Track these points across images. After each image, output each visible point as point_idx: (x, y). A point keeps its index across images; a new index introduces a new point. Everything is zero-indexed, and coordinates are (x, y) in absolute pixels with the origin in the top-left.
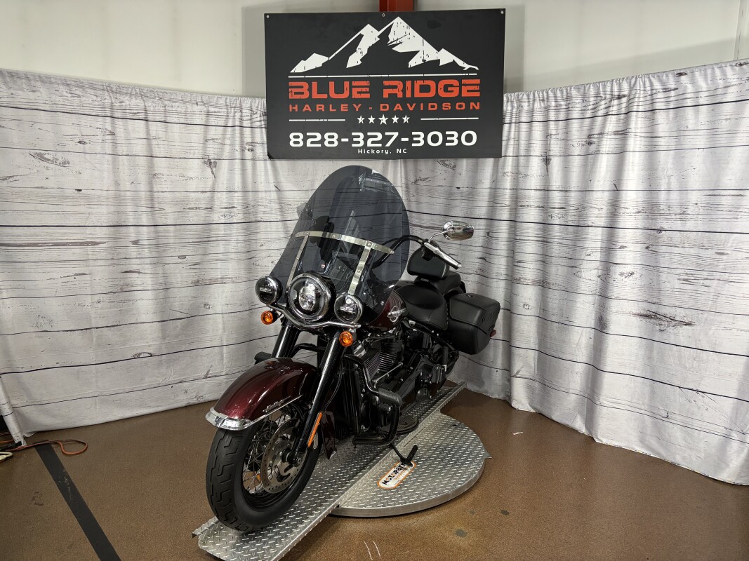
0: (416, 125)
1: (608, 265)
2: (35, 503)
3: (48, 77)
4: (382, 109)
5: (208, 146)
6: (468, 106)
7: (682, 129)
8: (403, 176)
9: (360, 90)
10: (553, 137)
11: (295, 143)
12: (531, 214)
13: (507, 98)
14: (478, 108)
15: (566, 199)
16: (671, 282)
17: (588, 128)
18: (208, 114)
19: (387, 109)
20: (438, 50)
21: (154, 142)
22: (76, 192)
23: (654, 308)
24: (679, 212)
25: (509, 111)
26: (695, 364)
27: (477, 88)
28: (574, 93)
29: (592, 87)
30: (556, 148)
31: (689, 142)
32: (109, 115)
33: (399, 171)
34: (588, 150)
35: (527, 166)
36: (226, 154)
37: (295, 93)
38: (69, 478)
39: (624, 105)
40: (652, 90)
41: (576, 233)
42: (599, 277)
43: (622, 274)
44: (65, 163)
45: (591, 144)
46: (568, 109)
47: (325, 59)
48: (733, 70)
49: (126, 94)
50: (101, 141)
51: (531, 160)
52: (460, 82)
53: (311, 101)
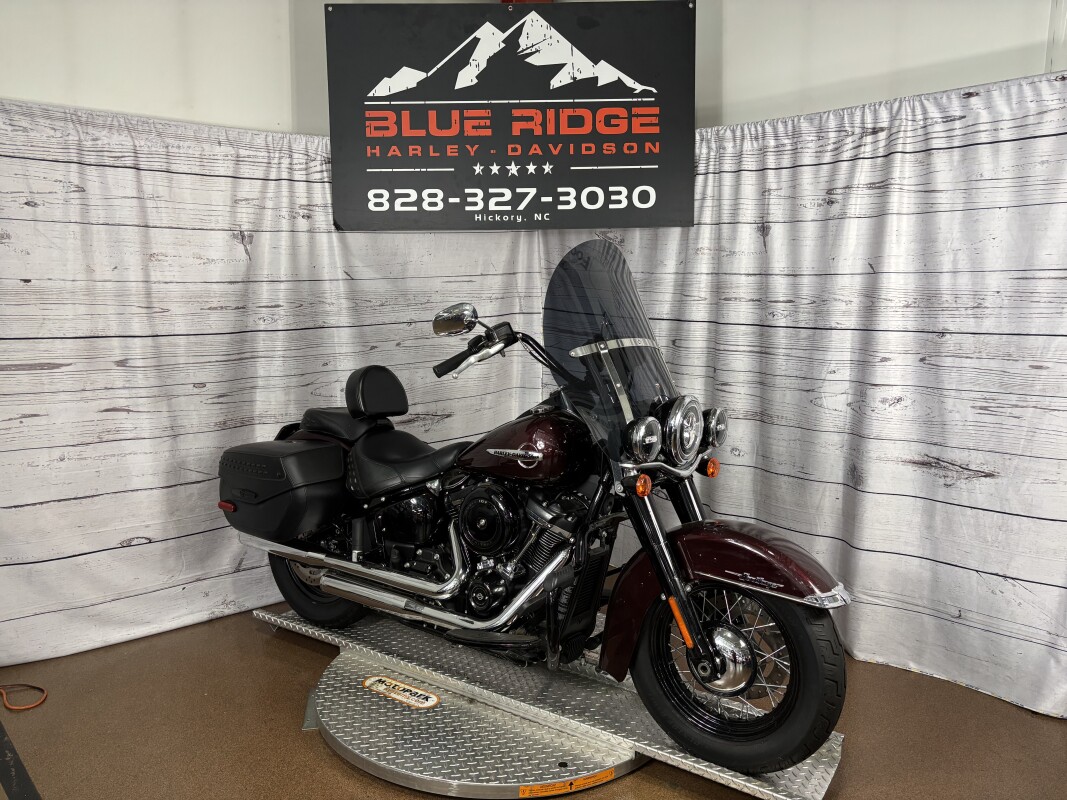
0: (563, 176)
1: (862, 387)
4: (510, 153)
5: (239, 210)
6: (641, 148)
7: (974, 178)
8: (542, 256)
9: (476, 123)
10: (773, 193)
11: (376, 205)
12: (742, 312)
13: (701, 135)
14: (656, 150)
15: (795, 288)
16: (960, 412)
17: (826, 179)
18: (238, 160)
19: (519, 153)
20: (596, 62)
21: (150, 204)
22: (22, 283)
23: (935, 452)
24: (971, 304)
25: (704, 156)
26: (1001, 536)
27: (655, 120)
28: (804, 125)
29: (831, 116)
30: (777, 210)
31: (984, 198)
32: (75, 160)
33: (536, 249)
34: (827, 212)
35: (733, 239)
36: (267, 224)
37: (376, 128)
38: (13, 751)
39: (882, 144)
40: (925, 119)
41: (811, 339)
42: (849, 405)
43: (884, 401)
44: (2, 237)
45: (833, 202)
46: (795, 151)
47: (422, 75)
48: (1052, 86)
49: (104, 127)
50: (62, 202)
51: (740, 229)
52: (629, 111)
53: (400, 141)
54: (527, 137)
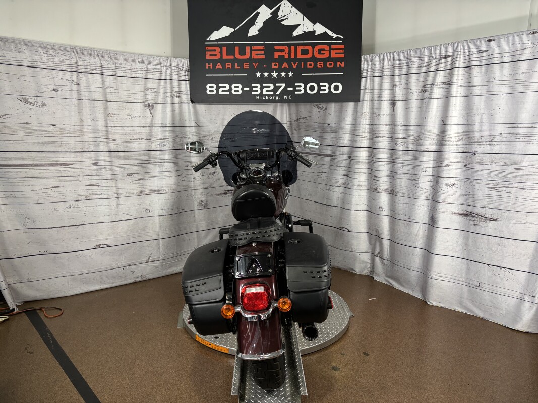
0: (298, 78)
1: (437, 178)
2: (27, 352)
3: (30, 42)
4: (273, 67)
5: (148, 93)
6: (335, 64)
7: (491, 80)
8: (288, 116)
9: (257, 53)
10: (398, 87)
11: (210, 91)
12: (383, 143)
13: (364, 59)
14: (343, 66)
15: (407, 131)
16: (482, 190)
17: (423, 80)
18: (147, 70)
19: (277, 67)
20: (314, 23)
21: (108, 90)
22: (52, 126)
23: (470, 209)
24: (489, 139)
25: (365, 68)
26: (499, 248)
27: (342, 51)
28: (413, 54)
29: (426, 50)
30: (399, 95)
31: (495, 90)
32: (75, 70)
33: (285, 113)
34: (423, 95)
35: (379, 108)
36: (161, 100)
37: (211, 55)
38: (51, 334)
39: (449, 63)
40: (469, 52)
41: (415, 156)
42: (431, 187)
43: (447, 185)
44: (43, 106)
45: (425, 91)
46: (408, 67)
47: (232, 30)
48: (528, 37)
49: (87, 55)
50: (69, 89)
51: (382, 104)
52: (330, 47)
53: (222, 61)
54: (281, 60)
